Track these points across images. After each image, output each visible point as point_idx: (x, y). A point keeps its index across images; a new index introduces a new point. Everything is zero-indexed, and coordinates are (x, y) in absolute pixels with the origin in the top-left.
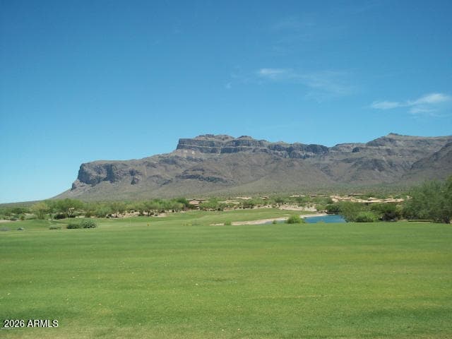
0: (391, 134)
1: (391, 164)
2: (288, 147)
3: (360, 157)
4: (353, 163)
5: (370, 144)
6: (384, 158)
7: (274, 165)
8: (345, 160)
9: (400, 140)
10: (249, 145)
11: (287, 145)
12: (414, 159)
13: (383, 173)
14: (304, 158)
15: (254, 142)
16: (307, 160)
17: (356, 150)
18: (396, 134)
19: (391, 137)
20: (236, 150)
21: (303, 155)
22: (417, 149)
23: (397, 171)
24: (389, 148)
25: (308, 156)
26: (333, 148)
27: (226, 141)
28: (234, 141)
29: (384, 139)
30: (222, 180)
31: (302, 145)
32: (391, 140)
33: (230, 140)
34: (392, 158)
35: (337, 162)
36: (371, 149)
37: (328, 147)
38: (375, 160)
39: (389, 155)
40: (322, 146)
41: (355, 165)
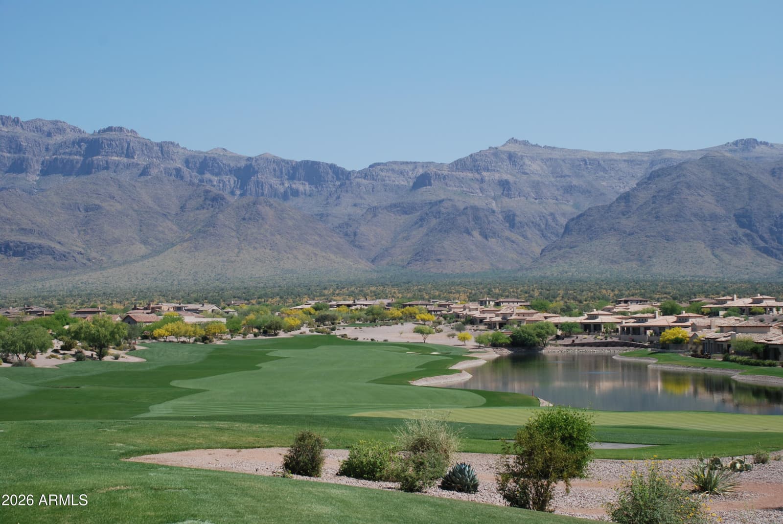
0: (514, 141)
1: (510, 219)
2: (243, 164)
3: (434, 198)
4: (416, 215)
5: (460, 165)
6: (494, 205)
7: (204, 215)
8: (395, 206)
9: (533, 159)
10: (129, 154)
11: (240, 158)
12: (568, 208)
13: (492, 241)
14: (285, 197)
15: (146, 145)
16: (293, 202)
17: (423, 181)
18: (525, 143)
19: (512, 148)
20: (87, 169)
21: (281, 189)
22: (575, 182)
23: (525, 237)
24: (505, 177)
25: (296, 193)
26: (365, 174)
27: (58, 138)
28: (82, 140)
29: (495, 152)
30: (52, 252)
31: (278, 162)
32: (511, 157)
33: (71, 136)
34: (514, 203)
35: (373, 211)
36: (461, 181)
37: (349, 168)
38: (475, 209)
39: (508, 196)
40: (332, 167)
41: (422, 219)
